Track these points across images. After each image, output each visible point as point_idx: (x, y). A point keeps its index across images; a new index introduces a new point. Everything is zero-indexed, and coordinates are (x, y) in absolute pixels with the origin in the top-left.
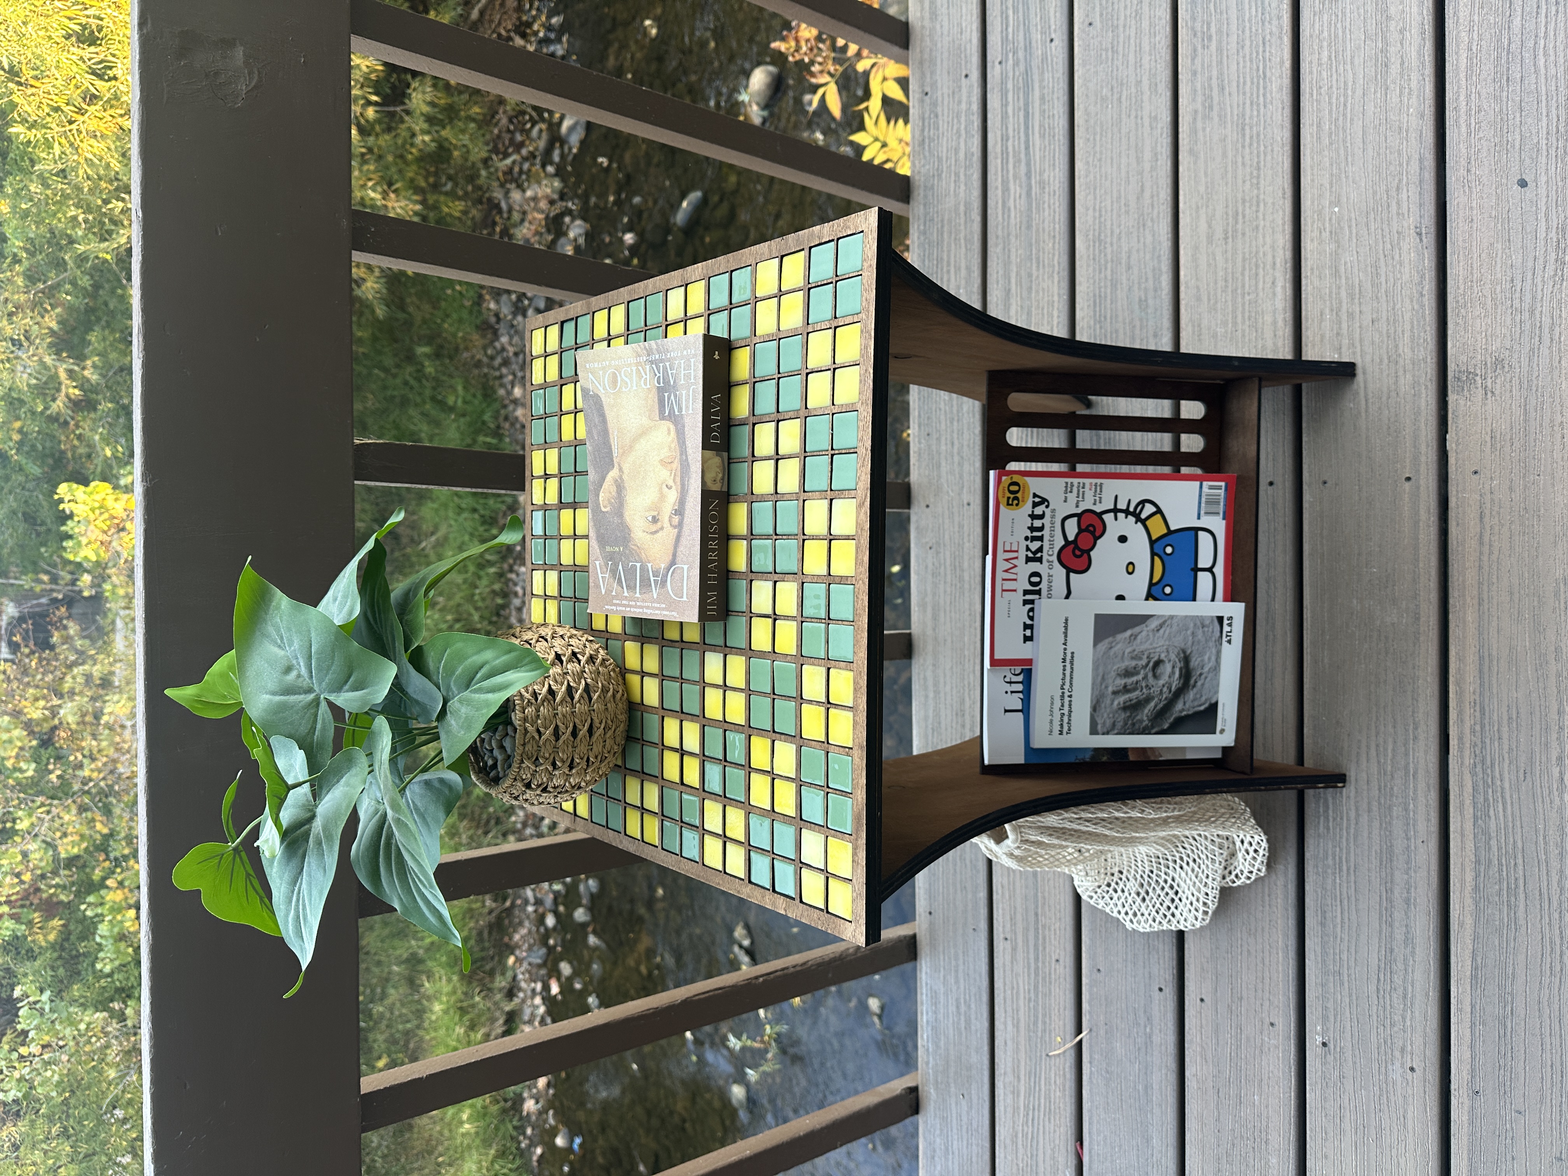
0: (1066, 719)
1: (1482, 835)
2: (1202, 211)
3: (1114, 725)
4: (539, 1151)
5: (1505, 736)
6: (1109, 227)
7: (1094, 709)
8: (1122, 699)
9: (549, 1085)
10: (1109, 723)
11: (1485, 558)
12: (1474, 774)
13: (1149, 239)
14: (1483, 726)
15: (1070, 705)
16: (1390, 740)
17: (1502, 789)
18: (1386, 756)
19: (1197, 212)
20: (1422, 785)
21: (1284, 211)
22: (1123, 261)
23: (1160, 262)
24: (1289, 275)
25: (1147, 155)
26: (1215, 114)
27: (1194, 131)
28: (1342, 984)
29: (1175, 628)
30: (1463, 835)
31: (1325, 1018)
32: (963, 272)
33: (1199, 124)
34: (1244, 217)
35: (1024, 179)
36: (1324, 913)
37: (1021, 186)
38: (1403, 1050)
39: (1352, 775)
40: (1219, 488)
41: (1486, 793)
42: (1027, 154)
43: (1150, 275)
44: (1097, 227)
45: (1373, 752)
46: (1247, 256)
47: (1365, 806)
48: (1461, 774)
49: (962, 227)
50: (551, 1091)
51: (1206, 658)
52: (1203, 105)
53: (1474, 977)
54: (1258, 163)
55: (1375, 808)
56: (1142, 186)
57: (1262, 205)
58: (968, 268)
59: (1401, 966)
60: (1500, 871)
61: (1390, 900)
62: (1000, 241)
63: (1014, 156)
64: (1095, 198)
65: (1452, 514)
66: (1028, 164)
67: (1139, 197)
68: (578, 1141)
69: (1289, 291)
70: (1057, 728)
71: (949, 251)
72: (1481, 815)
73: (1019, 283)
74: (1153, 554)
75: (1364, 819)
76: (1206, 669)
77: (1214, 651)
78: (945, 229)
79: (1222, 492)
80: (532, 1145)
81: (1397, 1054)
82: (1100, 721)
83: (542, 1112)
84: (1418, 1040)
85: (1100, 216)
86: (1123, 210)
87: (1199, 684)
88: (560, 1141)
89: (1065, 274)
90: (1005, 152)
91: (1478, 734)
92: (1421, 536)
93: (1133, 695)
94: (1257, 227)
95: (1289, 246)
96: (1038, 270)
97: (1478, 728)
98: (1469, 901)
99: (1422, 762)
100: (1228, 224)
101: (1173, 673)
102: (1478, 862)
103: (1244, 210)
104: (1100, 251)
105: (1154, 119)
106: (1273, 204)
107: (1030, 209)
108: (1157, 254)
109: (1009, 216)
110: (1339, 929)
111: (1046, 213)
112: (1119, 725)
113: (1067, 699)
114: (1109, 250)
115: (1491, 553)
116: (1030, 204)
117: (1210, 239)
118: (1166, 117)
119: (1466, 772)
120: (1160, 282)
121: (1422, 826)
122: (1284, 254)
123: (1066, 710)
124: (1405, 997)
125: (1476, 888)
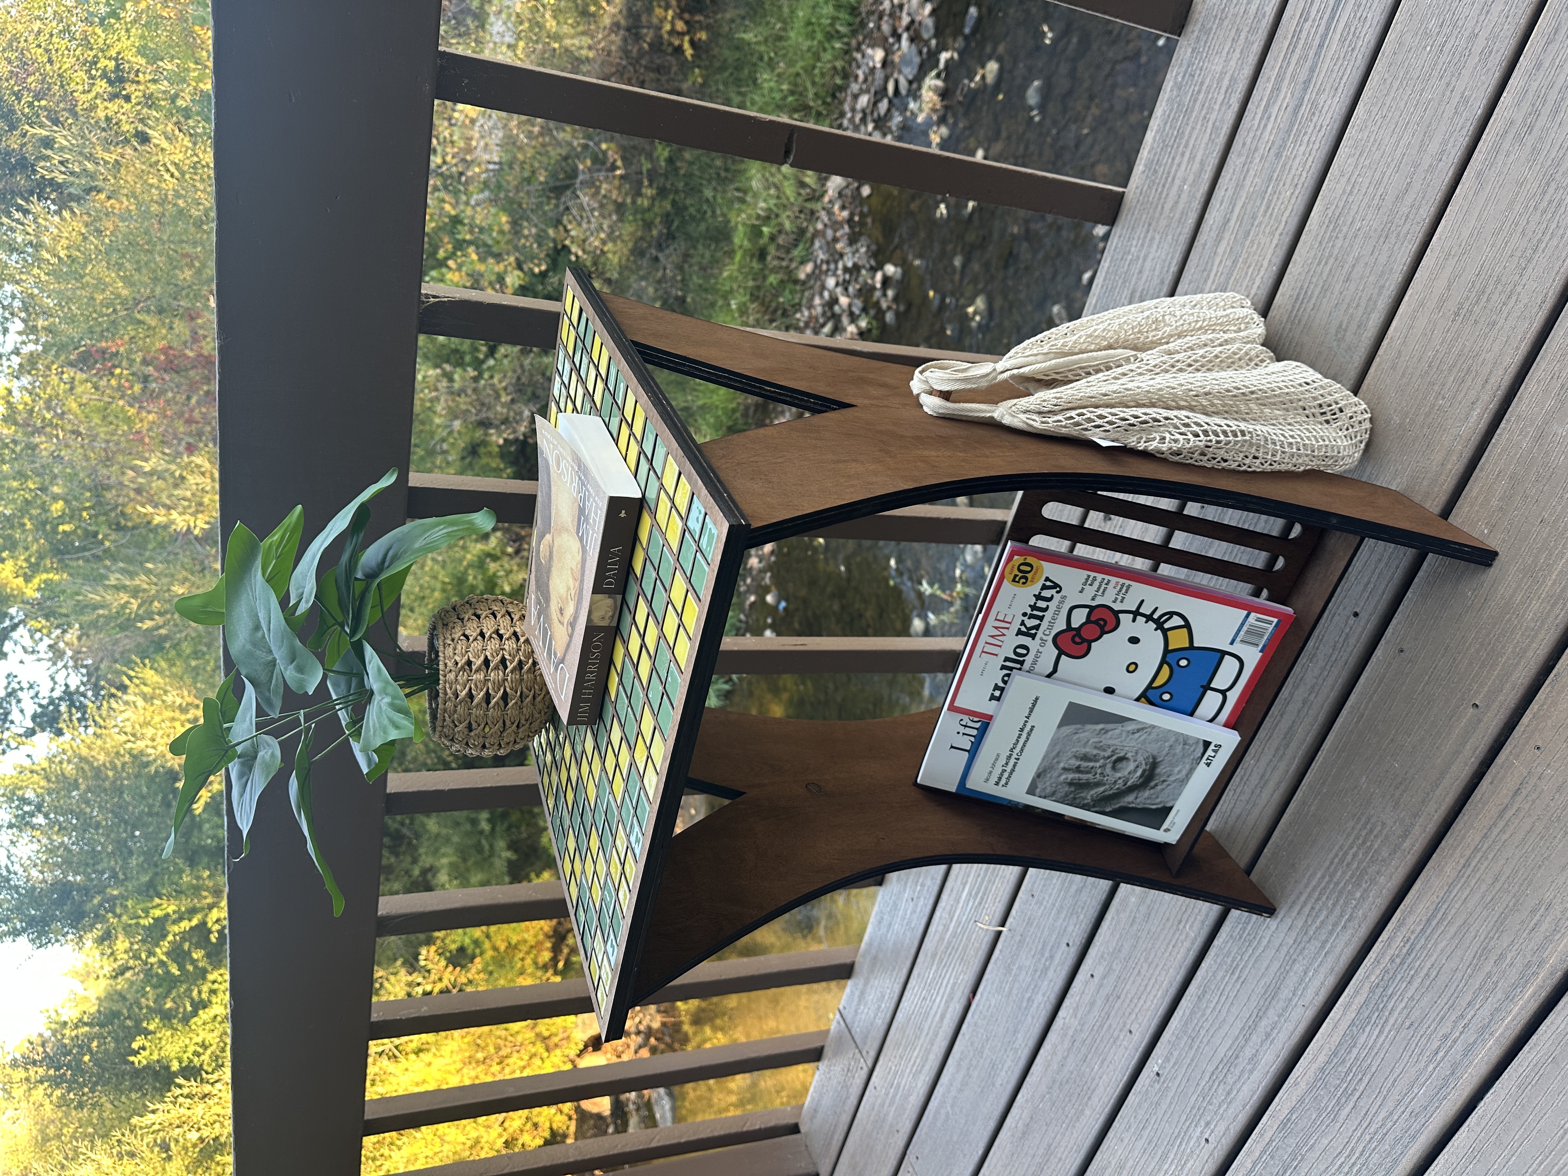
0: (1006, 775)
1: (1350, 1039)
2: (1452, 262)
3: (1054, 793)
4: (752, 598)
5: (1415, 984)
6: (1352, 213)
7: (1038, 776)
8: (1071, 776)
9: (772, 552)
10: (1049, 790)
11: (1496, 831)
12: (1372, 991)
13: (1383, 259)
14: (1402, 963)
15: (1015, 766)
16: (1325, 913)
17: (1386, 1021)
18: (1314, 921)
19: (1446, 259)
20: (1328, 965)
21: (1531, 324)
22: (1347, 266)
23: (1380, 294)
24: (1493, 406)
25: (1434, 147)
26: (1530, 140)
27: (1496, 149)
28: (1191, 1048)
29: (1153, 736)
30: (1335, 1027)
31: (1167, 1059)
32: (1196, 166)
33: (1506, 146)
34: (1488, 300)
35: (1300, 87)
36: (1205, 992)
37: (1293, 95)
38: (1208, 1124)
39: (1281, 913)
40: (1270, 623)
41: (1372, 1012)
42: (1317, 54)
43: (1363, 304)
44: (1341, 205)
45: (1307, 910)
46: (1466, 351)
47: (1277, 944)
48: (1362, 982)
49: (1217, 107)
50: (773, 559)
51: (1176, 770)
52: (1525, 120)
53: (1284, 1124)
54: (1540, 241)
55: (1284, 950)
56: (1409, 184)
57: (1514, 298)
58: (1202, 163)
59: (1237, 1072)
60: (1347, 1074)
61: (1256, 1024)
62: (1245, 152)
63: (1303, 48)
64: (1356, 167)
65: (1493, 769)
66: (1312, 70)
67: (1399, 198)
68: (783, 604)
69: (1483, 425)
70: (994, 778)
71: (1193, 128)
72: (1358, 1024)
73: (1241, 220)
74: (1163, 661)
75: (1271, 953)
76: (1172, 778)
77: (1188, 767)
78: (1201, 97)
79: (1271, 628)
80: (749, 591)
81: (1203, 1123)
82: (1040, 786)
83: (762, 571)
84: (1222, 1127)
85: (1351, 192)
86: (1376, 202)
87: (1159, 787)
88: (769, 599)
89: (1287, 240)
90: (1297, 34)
91: (1395, 966)
92: (1454, 768)
93: (1084, 777)
94: (1494, 323)
95: (1513, 370)
96: (1264, 216)
97: (1398, 961)
98: (1311, 1073)
99: (1338, 950)
100: (1468, 298)
101: (1135, 771)
102: (1335, 1054)
103: (1492, 293)
104: (1331, 237)
105: (1465, 100)
106: (1526, 306)
107: (1289, 131)
108: (1382, 282)
109: (1266, 126)
110: (1209, 1011)
111: (1302, 148)
112: (1059, 795)
113: (1012, 761)
114: (1339, 243)
115: (1503, 831)
116: (1292, 125)
117: (1442, 301)
118: (1478, 109)
119: (1367, 986)
120: (1368, 319)
121: (1310, 993)
122: (1502, 378)
123: (1009, 768)
124: (1228, 1094)
125: (1322, 1070)
